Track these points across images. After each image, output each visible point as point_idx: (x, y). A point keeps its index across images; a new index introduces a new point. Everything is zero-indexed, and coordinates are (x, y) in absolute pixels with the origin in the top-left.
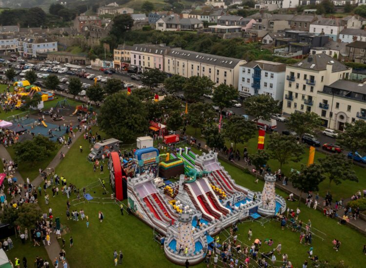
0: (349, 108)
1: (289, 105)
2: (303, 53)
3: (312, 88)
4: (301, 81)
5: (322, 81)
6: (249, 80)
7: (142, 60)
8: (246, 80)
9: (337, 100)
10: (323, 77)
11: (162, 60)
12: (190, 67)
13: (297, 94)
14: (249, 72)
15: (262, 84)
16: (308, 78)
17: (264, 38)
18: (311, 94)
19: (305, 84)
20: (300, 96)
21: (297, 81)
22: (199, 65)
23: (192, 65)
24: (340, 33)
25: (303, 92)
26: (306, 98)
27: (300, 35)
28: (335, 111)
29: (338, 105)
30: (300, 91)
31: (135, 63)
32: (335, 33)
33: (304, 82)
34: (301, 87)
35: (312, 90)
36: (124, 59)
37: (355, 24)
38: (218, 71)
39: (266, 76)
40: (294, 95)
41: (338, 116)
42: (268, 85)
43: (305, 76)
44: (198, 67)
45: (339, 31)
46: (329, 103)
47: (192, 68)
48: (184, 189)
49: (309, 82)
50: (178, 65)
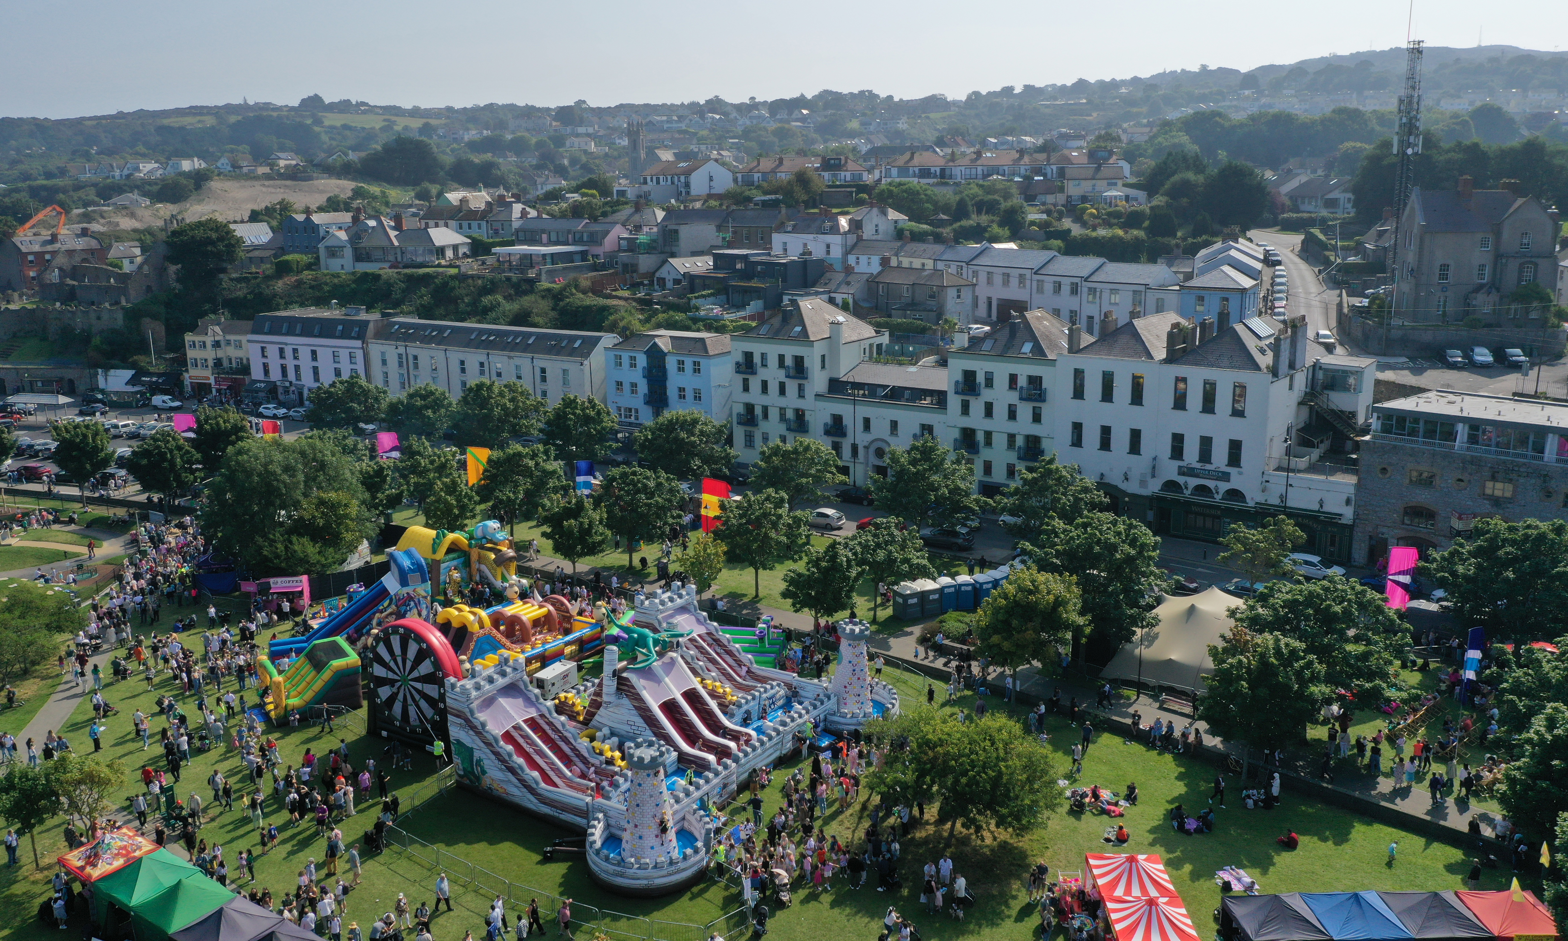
0: (894, 425)
1: (749, 441)
2: (766, 307)
3: (801, 388)
4: (773, 374)
5: (823, 367)
6: (634, 385)
7: (290, 363)
8: (627, 387)
9: (864, 411)
10: (823, 357)
11: (359, 354)
12: (455, 367)
13: (765, 409)
14: (633, 365)
15: (672, 392)
16: (789, 362)
17: (657, 275)
18: (800, 404)
19: (783, 379)
20: (774, 414)
21: (763, 374)
22: (483, 358)
23: (462, 363)
24: (847, 252)
25: (782, 402)
26: (790, 414)
27: (753, 259)
28: (862, 439)
29: (867, 423)
30: (773, 399)
31: (266, 372)
32: (836, 252)
33: (781, 375)
34: (773, 388)
35: (801, 395)
36: (226, 363)
37: (881, 228)
38: (543, 371)
39: (681, 369)
40: (758, 411)
41: (872, 450)
42: (689, 394)
43: (781, 358)
44: (482, 364)
45: (845, 245)
46: (847, 421)
47: (463, 370)
48: (618, 689)
49: (792, 372)
50: (416, 366)
